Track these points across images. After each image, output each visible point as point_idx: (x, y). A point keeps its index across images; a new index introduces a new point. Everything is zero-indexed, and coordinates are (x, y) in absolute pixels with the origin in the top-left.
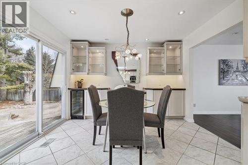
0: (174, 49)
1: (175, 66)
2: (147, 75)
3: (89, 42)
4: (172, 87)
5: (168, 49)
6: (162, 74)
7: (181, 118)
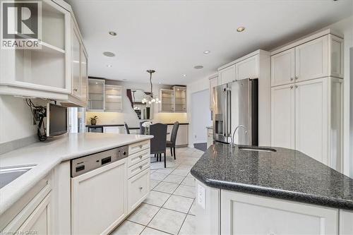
0: (181, 91)
1: (181, 105)
2: (159, 112)
3: (106, 80)
4: (180, 122)
5: (176, 90)
6: (172, 111)
7: (186, 146)
